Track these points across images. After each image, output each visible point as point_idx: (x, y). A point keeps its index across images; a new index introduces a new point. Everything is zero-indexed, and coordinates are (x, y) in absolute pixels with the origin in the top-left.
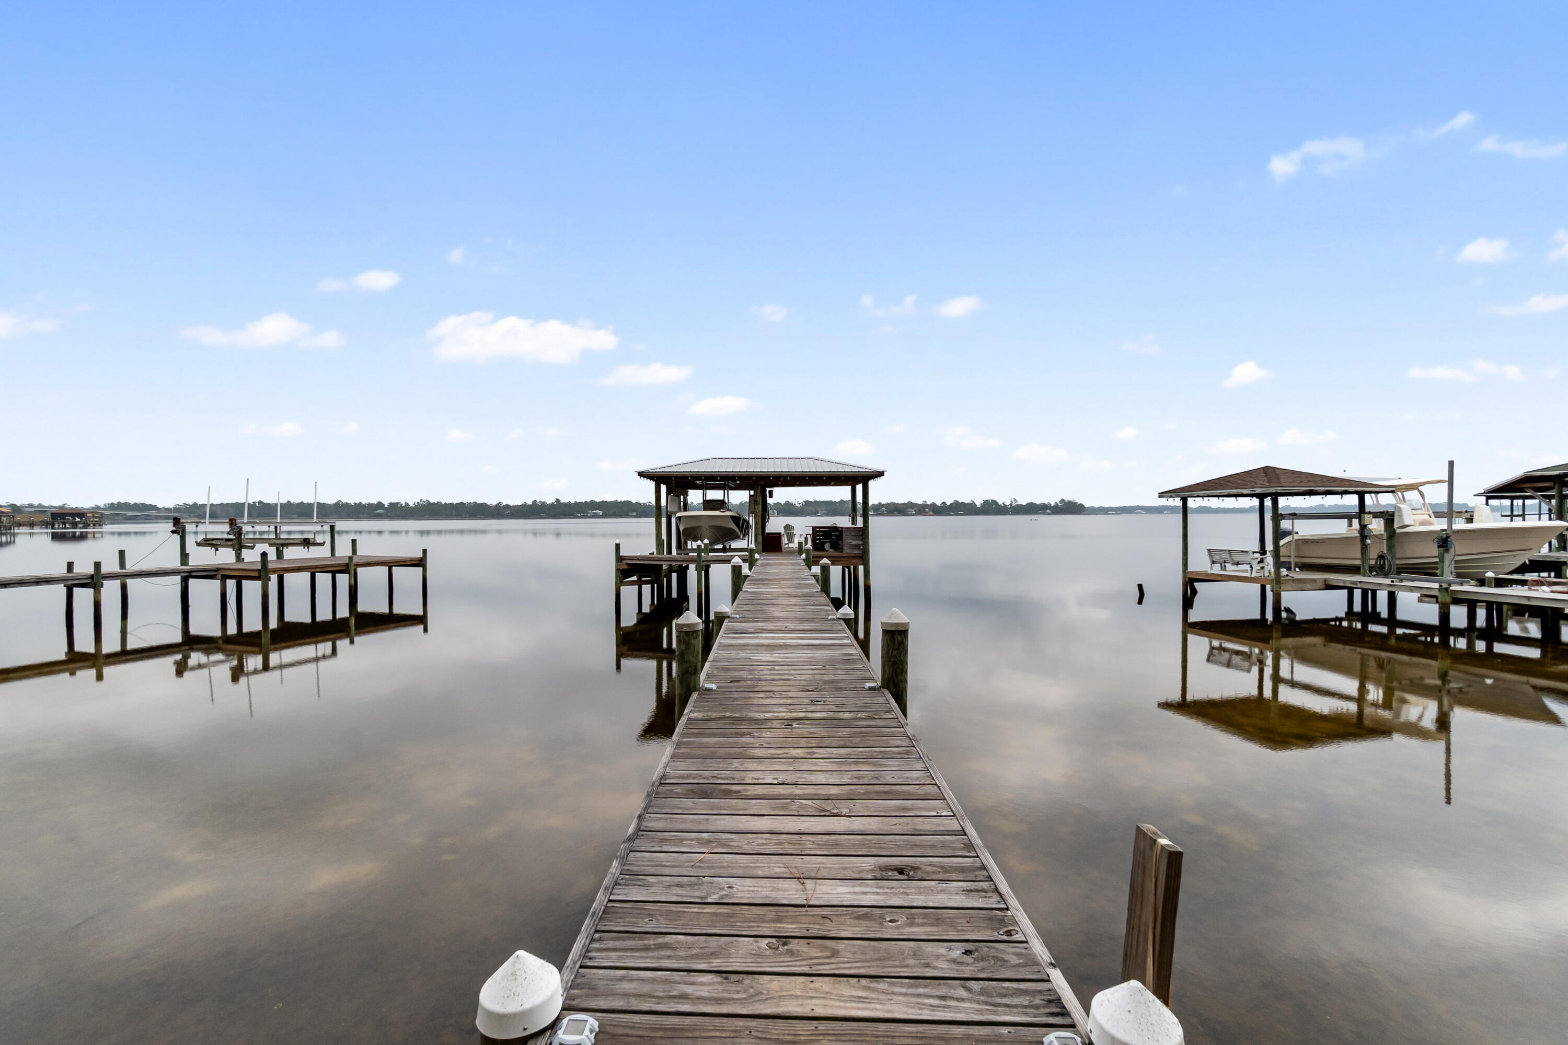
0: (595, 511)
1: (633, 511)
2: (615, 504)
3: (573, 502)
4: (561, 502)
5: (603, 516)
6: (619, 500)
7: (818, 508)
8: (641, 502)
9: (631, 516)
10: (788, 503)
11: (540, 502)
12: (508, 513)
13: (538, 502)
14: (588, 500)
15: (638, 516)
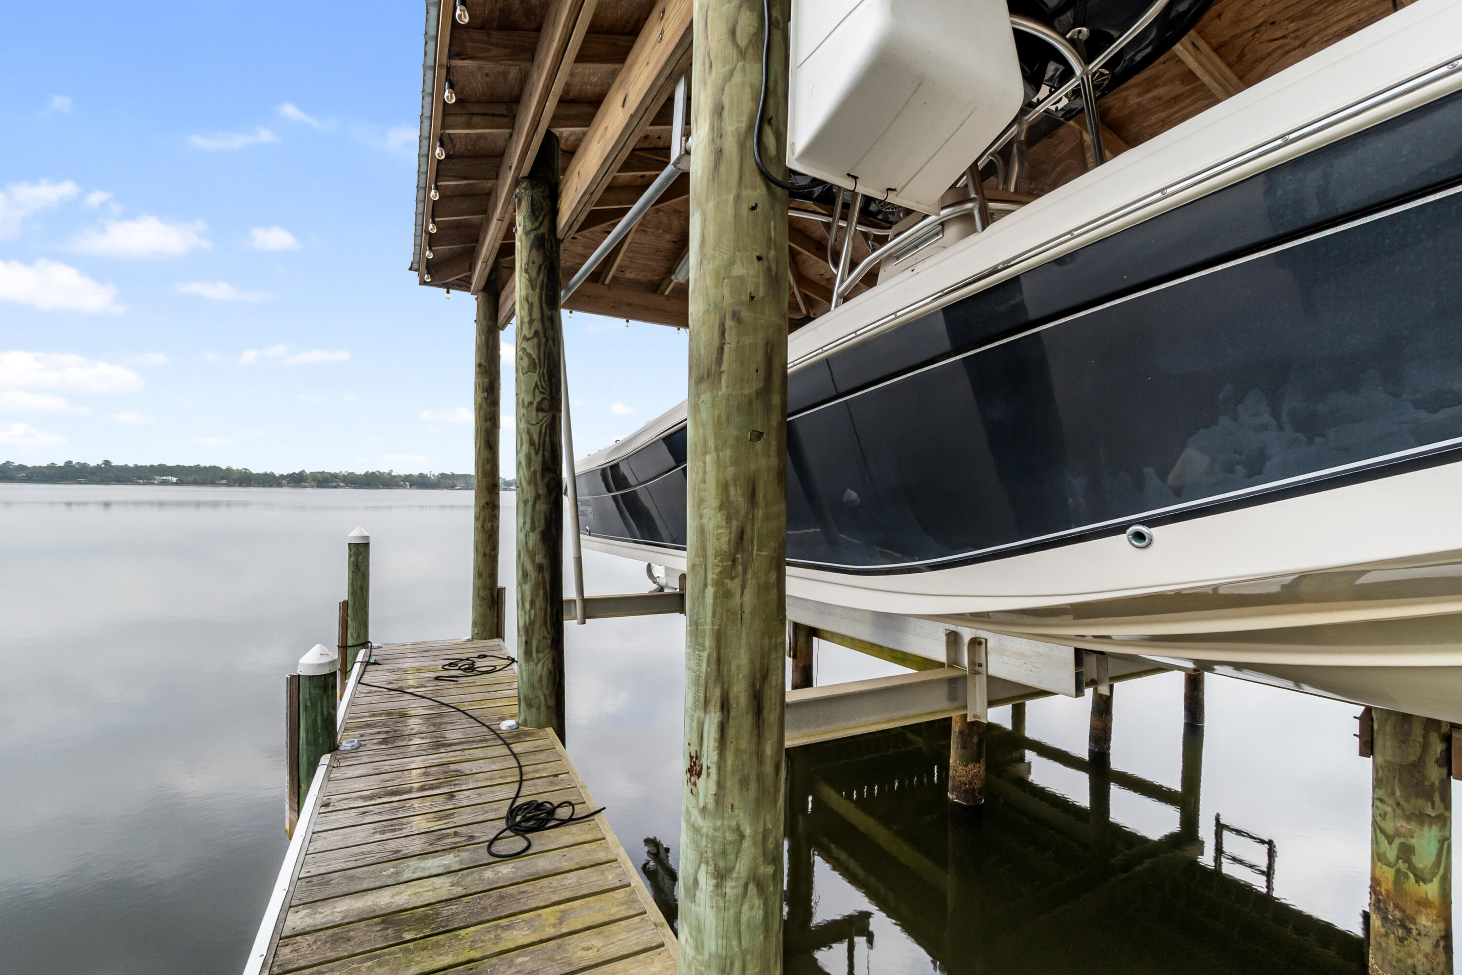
0: (165, 478)
1: (222, 478)
2: (197, 469)
3: (131, 465)
4: (113, 464)
5: (176, 484)
6: (202, 464)
7: (456, 482)
8: (235, 468)
9: (219, 484)
10: (421, 475)
11: (78, 463)
12: (23, 476)
13: (74, 463)
14: (156, 464)
15: (228, 485)
